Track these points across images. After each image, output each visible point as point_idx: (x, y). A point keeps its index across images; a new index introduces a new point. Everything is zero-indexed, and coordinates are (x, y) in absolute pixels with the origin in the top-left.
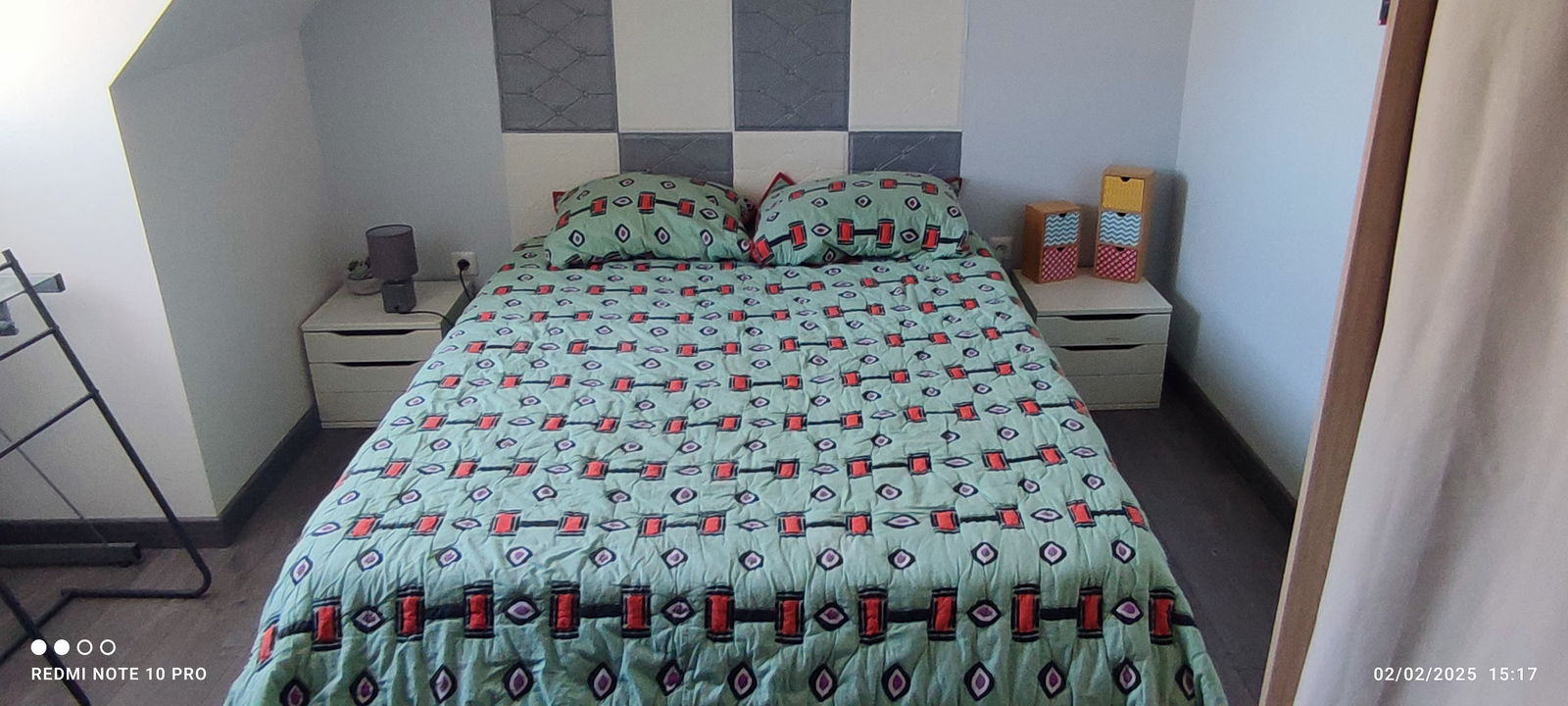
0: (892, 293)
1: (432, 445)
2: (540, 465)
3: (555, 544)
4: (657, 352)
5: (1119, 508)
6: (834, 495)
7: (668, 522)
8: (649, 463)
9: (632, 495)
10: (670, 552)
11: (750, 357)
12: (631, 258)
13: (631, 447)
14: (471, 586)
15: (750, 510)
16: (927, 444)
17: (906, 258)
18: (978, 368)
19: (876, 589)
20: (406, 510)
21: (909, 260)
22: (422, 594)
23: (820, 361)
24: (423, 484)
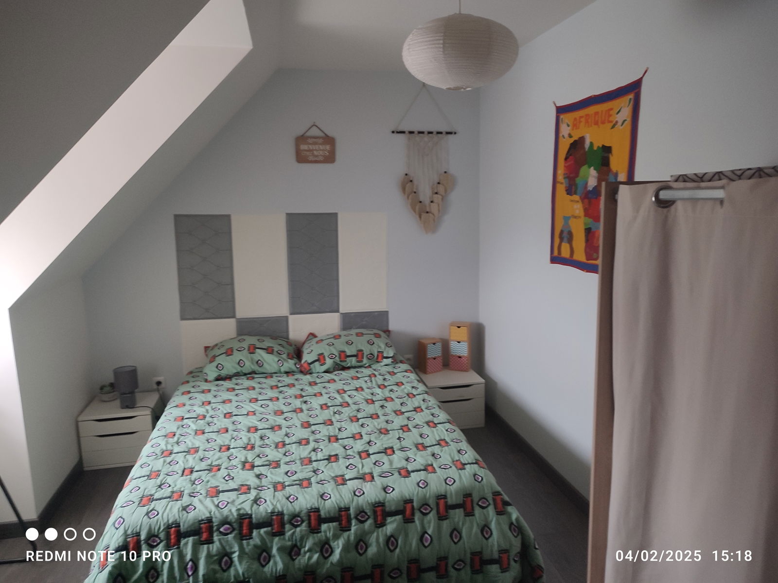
0: (366, 382)
1: (169, 463)
2: (223, 467)
3: (238, 498)
4: (266, 414)
5: (474, 462)
6: (356, 467)
7: (286, 485)
8: (273, 462)
9: (267, 475)
10: (290, 496)
11: (308, 414)
12: (245, 374)
13: (263, 455)
14: (202, 520)
15: (321, 476)
16: (392, 443)
17: (370, 366)
18: (408, 410)
19: (380, 502)
20: (165, 491)
21: (371, 367)
22: (179, 526)
23: (340, 413)
24: (170, 480)
